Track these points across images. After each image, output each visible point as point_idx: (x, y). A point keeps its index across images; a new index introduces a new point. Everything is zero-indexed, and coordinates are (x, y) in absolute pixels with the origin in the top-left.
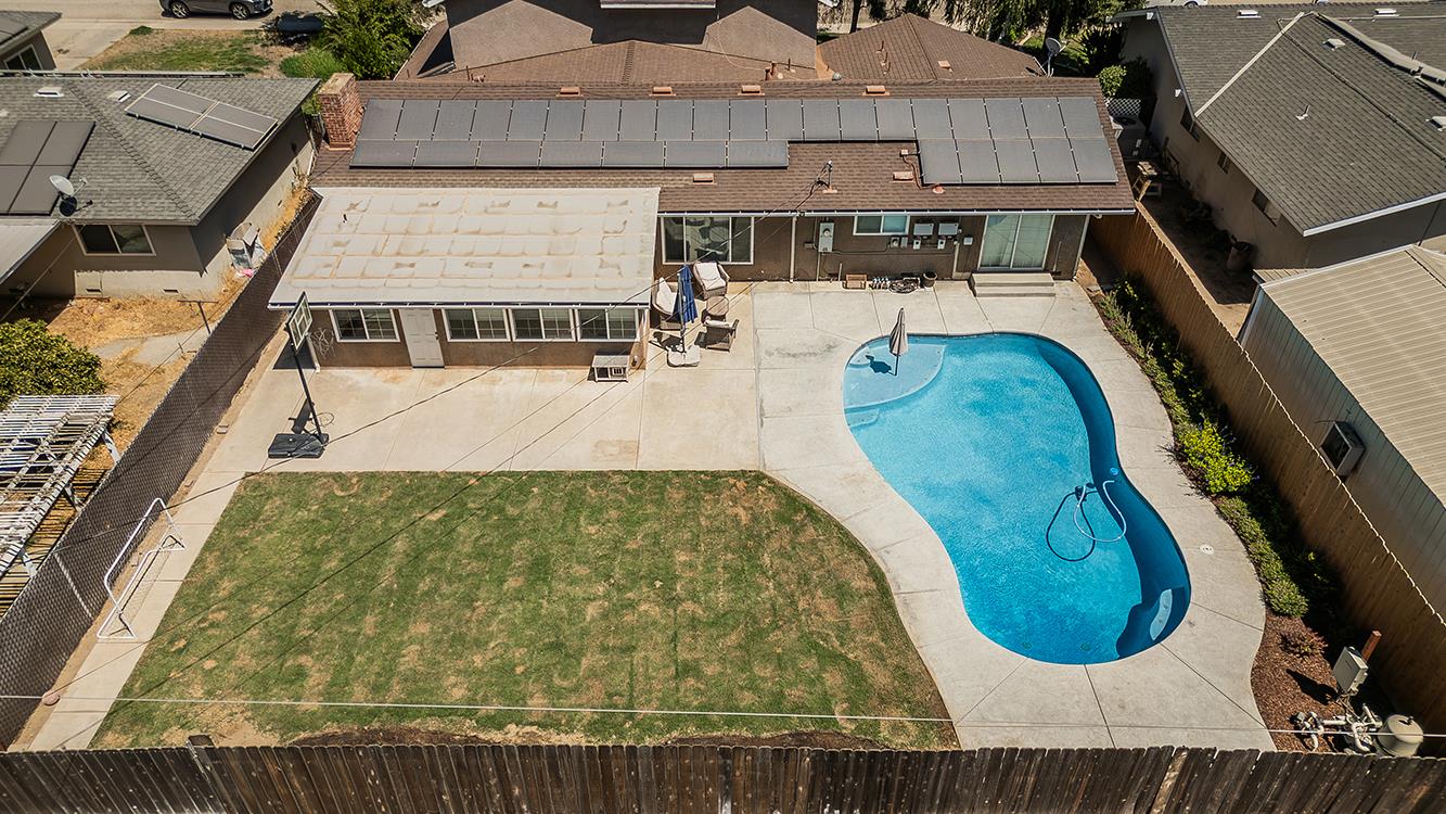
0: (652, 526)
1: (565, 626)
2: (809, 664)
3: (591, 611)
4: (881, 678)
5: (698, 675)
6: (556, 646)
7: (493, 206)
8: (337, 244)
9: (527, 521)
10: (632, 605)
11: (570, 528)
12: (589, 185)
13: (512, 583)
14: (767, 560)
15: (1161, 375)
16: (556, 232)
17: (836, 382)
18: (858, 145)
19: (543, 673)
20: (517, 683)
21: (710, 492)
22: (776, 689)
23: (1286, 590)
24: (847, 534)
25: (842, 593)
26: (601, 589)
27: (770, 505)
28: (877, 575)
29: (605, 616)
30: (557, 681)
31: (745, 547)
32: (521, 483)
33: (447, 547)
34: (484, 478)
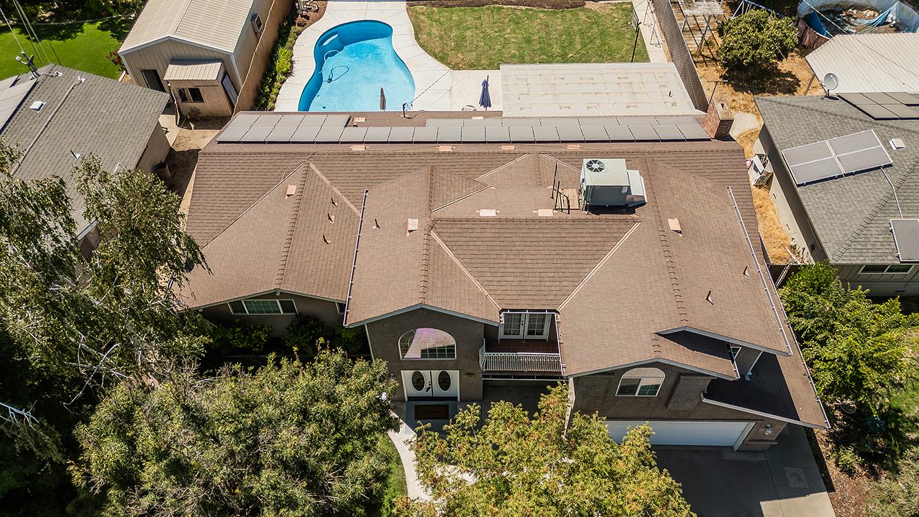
2: (443, 19)
3: (508, 31)
6: (517, 24)
7: (596, 107)
16: (554, 94)
19: (520, 18)
21: (472, 62)
25: (429, 34)
28: (417, 38)
29: (504, 30)
31: (460, 47)
33: (563, 47)
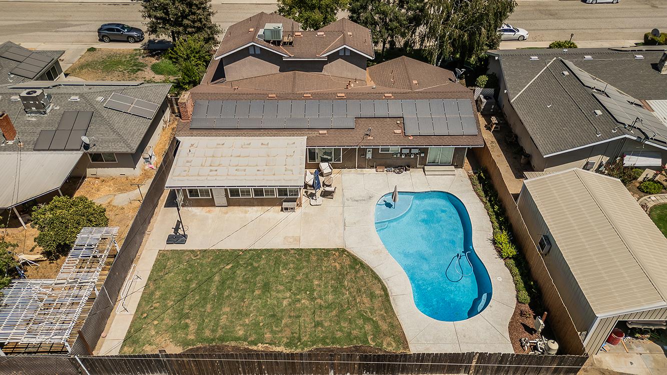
0: (305, 270)
1: (276, 308)
2: (360, 322)
3: (285, 303)
4: (384, 326)
5: (322, 326)
6: (273, 316)
7: (244, 145)
8: (188, 162)
9: (261, 269)
10: (299, 301)
11: (277, 271)
12: (280, 136)
13: (257, 292)
14: (346, 283)
15: (491, 210)
16: (268, 156)
17: (373, 211)
18: (381, 119)
19: (269, 325)
20: (261, 329)
21: (326, 257)
22: (349, 331)
23: (525, 295)
24: (374, 273)
25: (372, 296)
26: (288, 295)
27: (347, 262)
28: (384, 289)
29: (290, 305)
30: (274, 328)
31: (339, 278)
32: (258, 254)
33: (233, 279)
34: (245, 251)
